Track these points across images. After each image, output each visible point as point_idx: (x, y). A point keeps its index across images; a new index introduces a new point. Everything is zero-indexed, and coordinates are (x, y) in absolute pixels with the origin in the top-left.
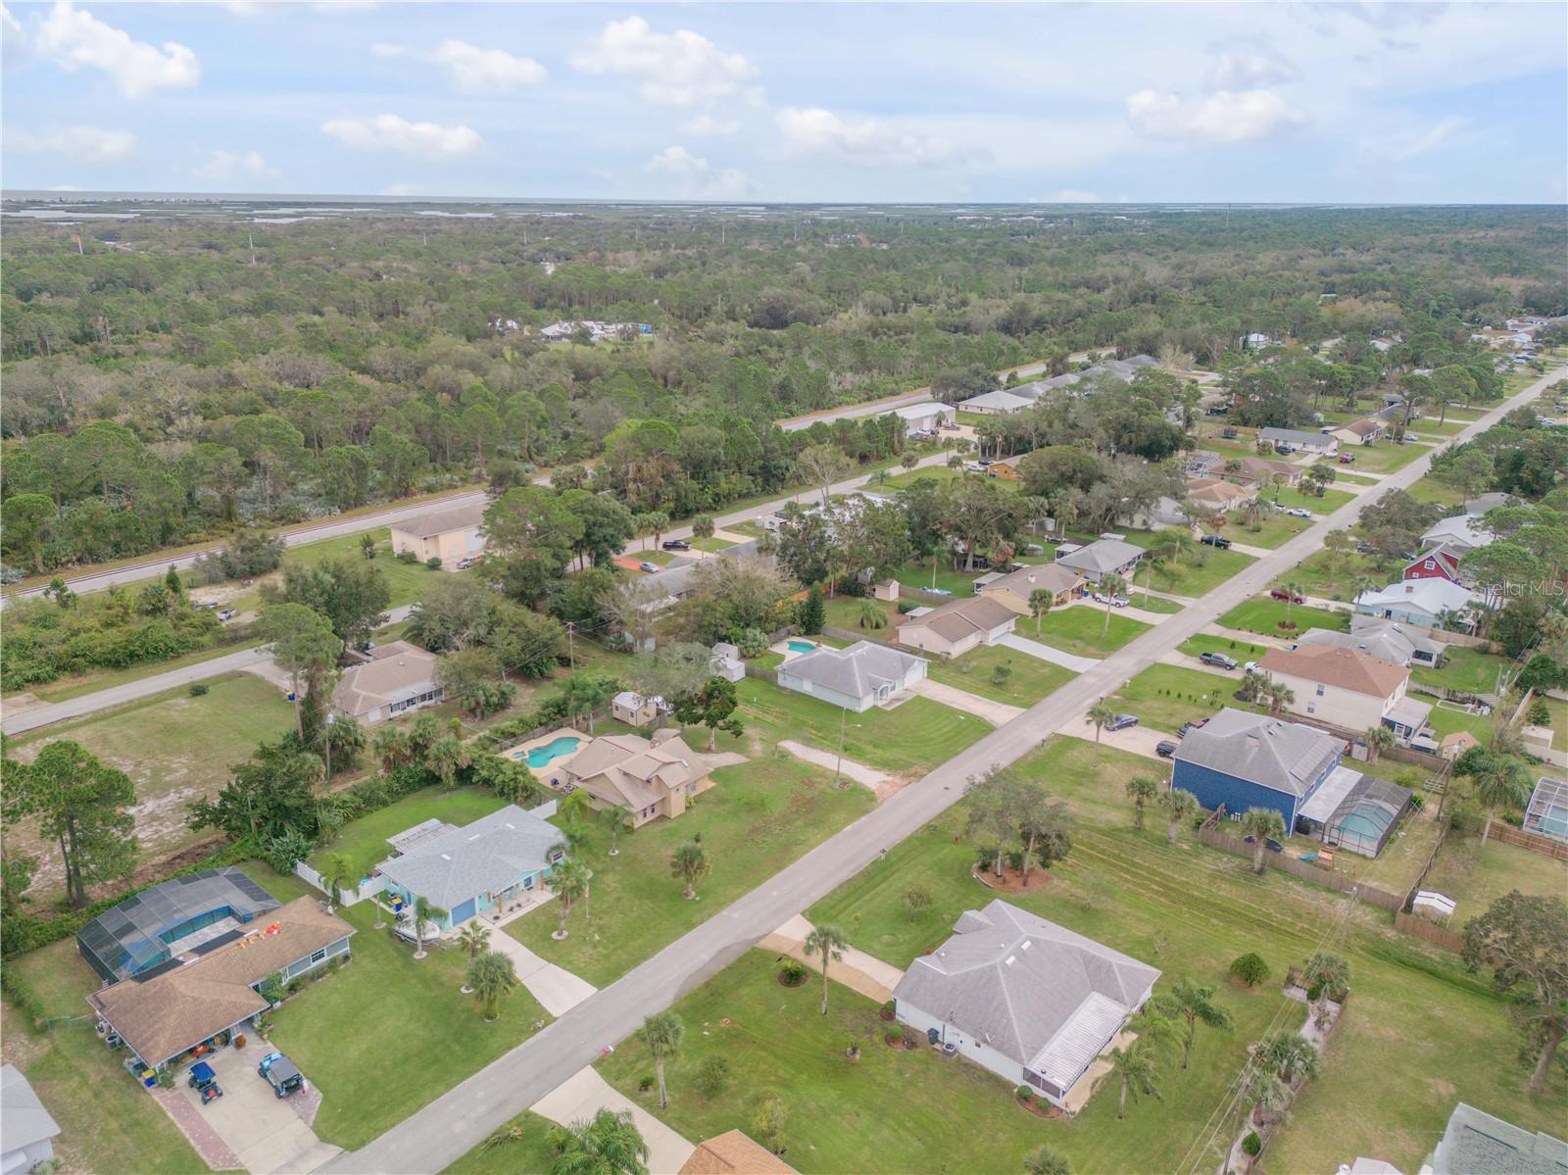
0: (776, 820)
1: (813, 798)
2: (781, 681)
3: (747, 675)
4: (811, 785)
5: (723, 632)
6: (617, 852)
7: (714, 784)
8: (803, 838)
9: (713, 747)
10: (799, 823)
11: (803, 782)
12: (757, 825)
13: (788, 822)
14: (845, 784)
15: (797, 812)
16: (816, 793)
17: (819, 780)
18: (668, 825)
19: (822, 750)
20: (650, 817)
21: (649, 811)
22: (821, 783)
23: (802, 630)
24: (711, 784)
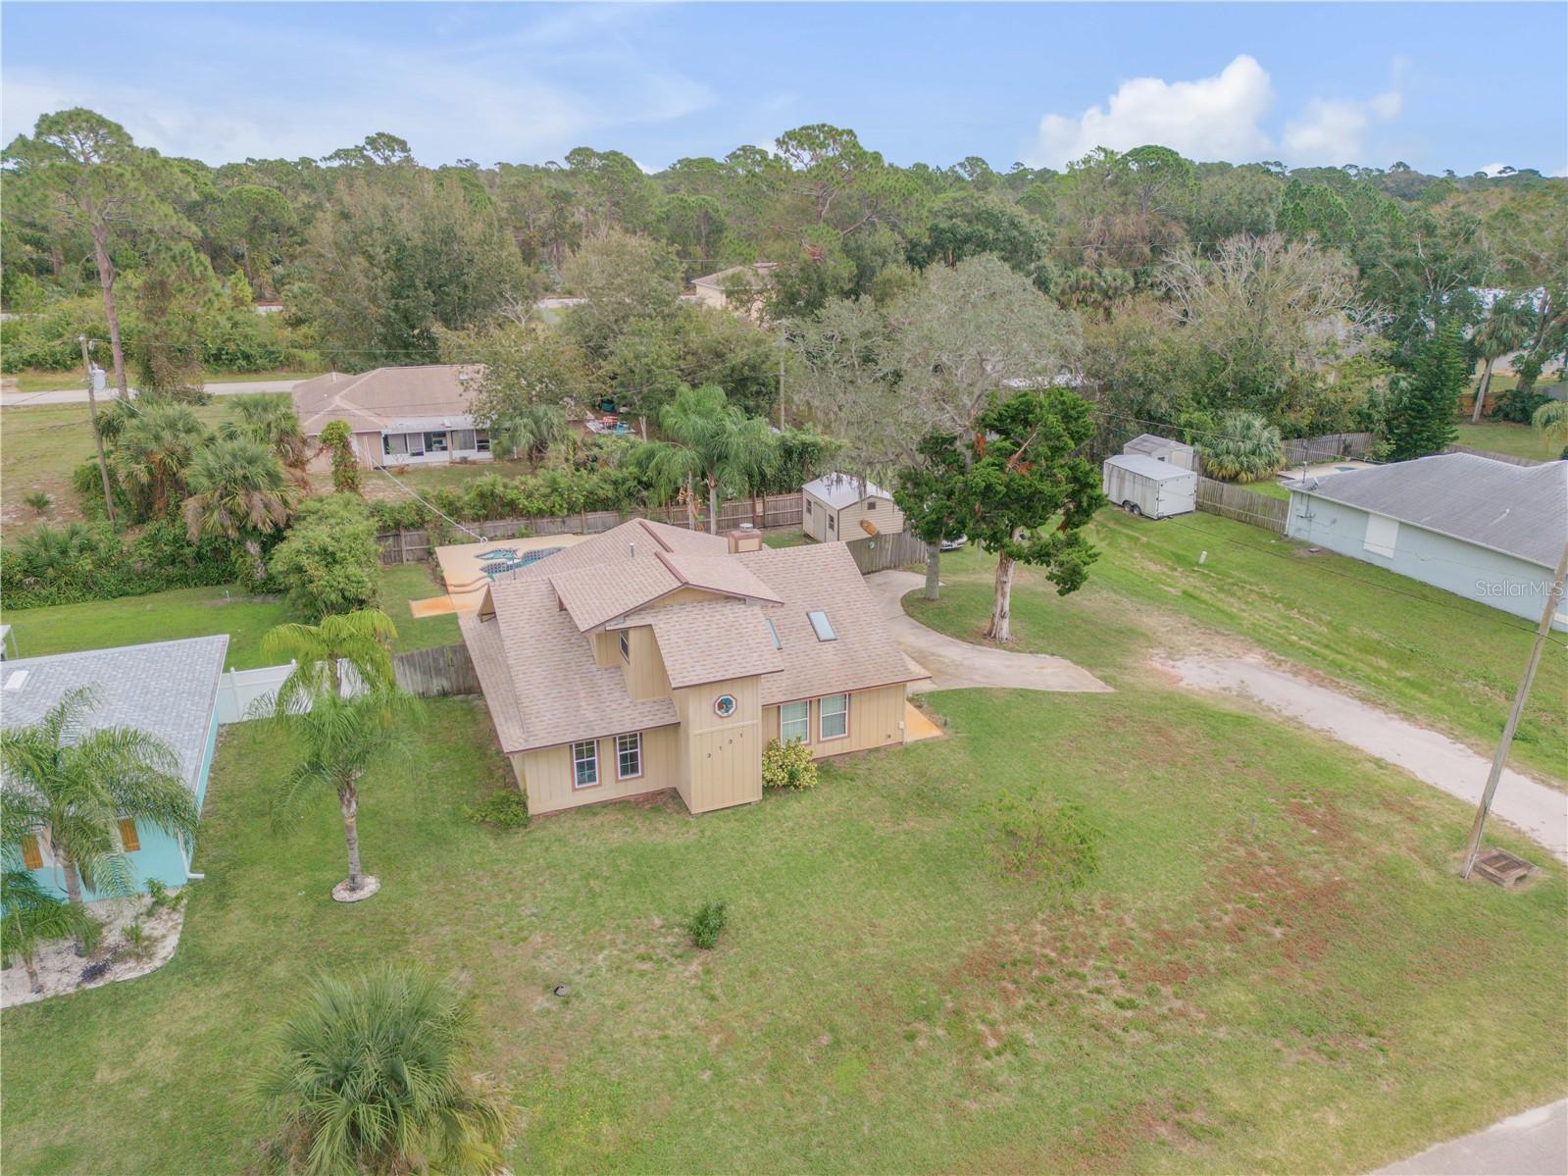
0: (1119, 946)
1: (1333, 891)
2: (1294, 525)
3: (1200, 507)
4: (1334, 828)
5: (1160, 404)
6: (371, 885)
7: (936, 732)
8: (1232, 1096)
9: (1005, 628)
10: (1233, 995)
11: (1300, 810)
12: (1017, 944)
13: (1177, 974)
14: (1505, 862)
15: (1236, 934)
16: (1354, 870)
17: (1379, 818)
18: (665, 834)
19: (1407, 716)
20: (610, 785)
21: (607, 761)
22: (1386, 833)
23: (1385, 448)
24: (918, 728)
